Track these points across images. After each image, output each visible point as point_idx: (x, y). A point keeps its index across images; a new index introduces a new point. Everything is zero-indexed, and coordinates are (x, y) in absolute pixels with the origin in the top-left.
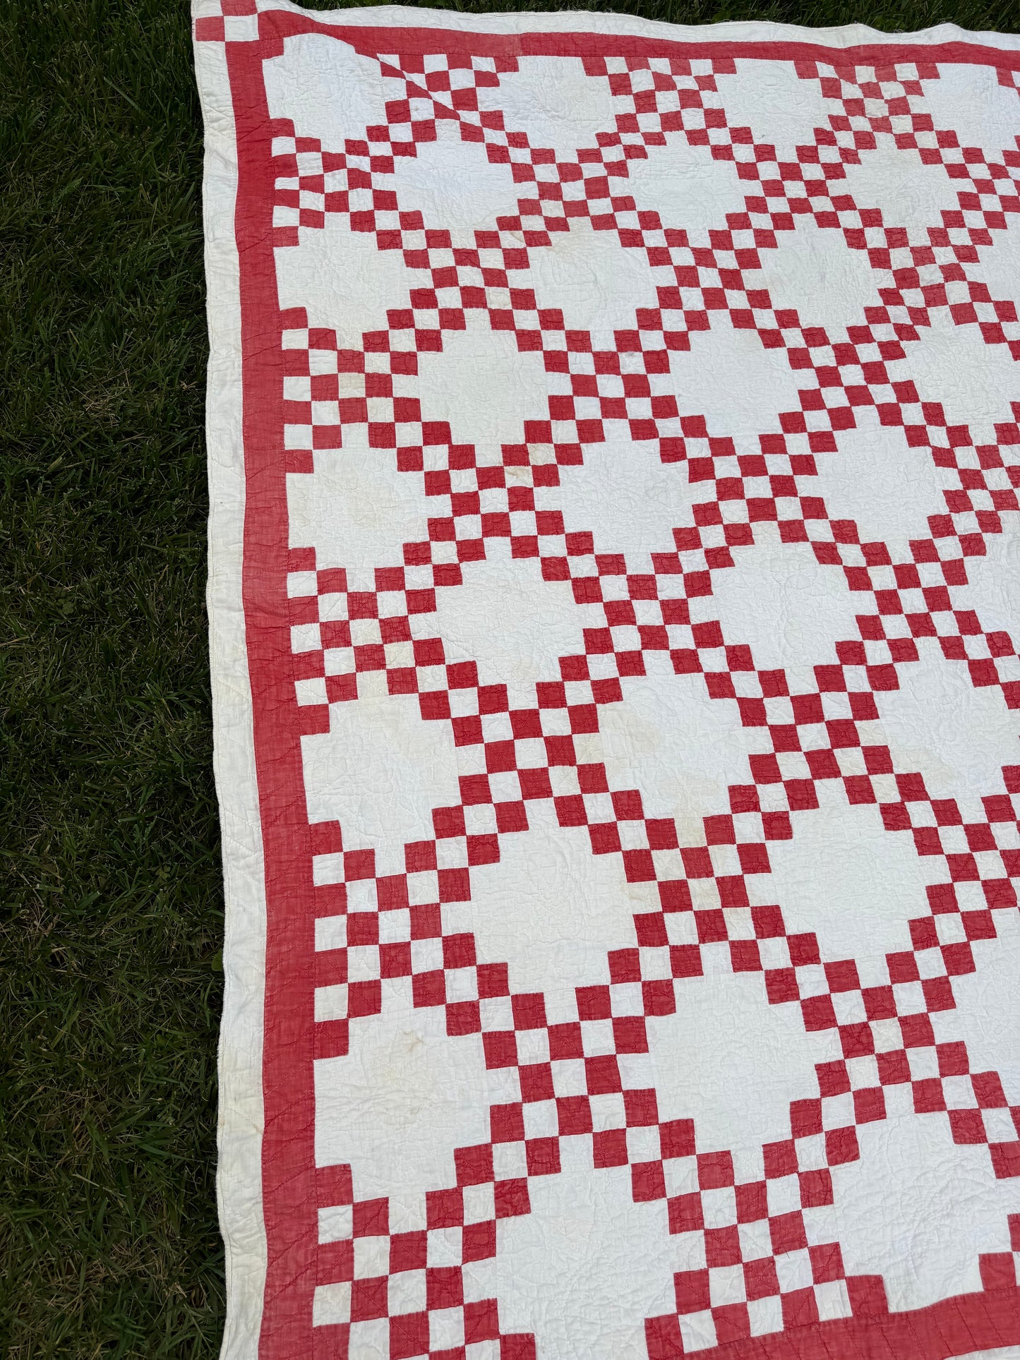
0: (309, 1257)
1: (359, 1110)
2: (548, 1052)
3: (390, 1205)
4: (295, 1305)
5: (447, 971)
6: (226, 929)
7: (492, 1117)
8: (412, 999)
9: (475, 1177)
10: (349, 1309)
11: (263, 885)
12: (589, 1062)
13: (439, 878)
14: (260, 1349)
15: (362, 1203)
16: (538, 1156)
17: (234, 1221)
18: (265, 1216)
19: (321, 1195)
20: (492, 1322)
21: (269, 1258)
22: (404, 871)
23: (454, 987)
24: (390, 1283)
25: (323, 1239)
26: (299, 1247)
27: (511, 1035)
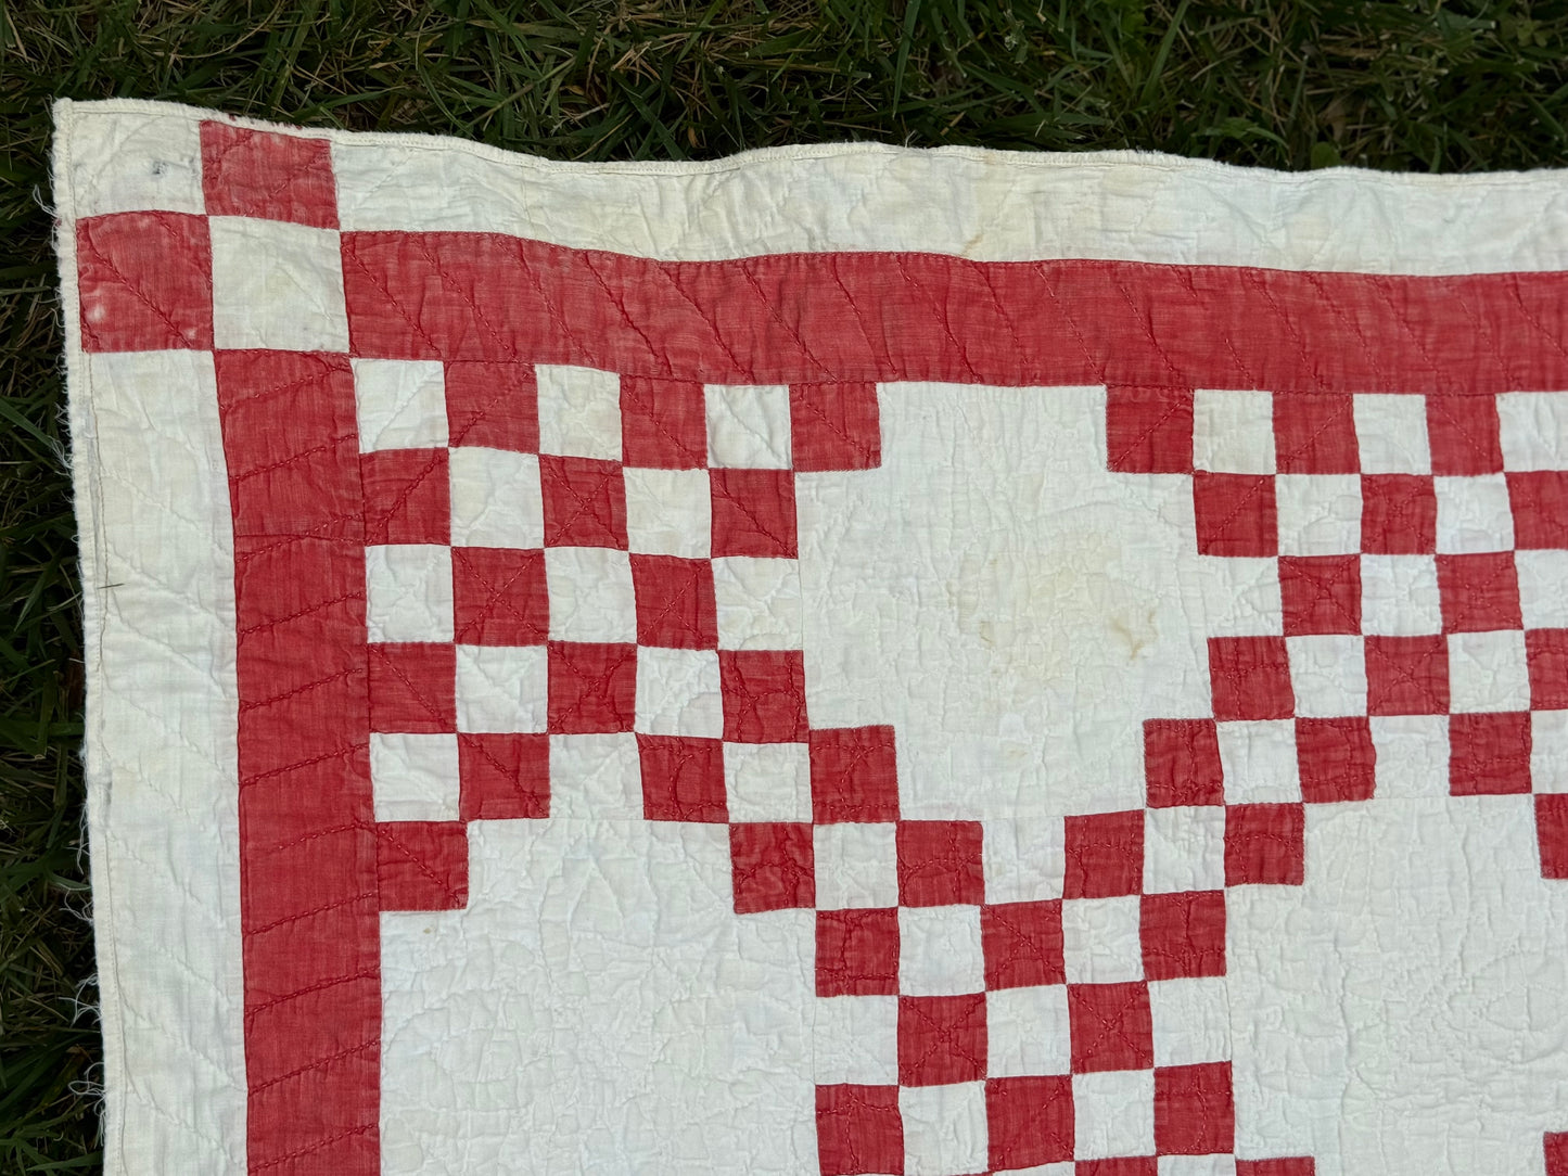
0: (679, 361)
1: (994, 493)
2: (1088, 980)
3: (780, 560)
4: (583, 323)
5: (1289, 725)
6: (1407, 177)
7: (954, 824)
8: (1230, 634)
9: (830, 776)
10: (568, 453)
11: (1507, 267)
12: (1061, 1087)
13: (1511, 715)
14: (494, 237)
15: (792, 491)
16: (861, 940)
17: (773, 180)
18: (778, 258)
19: (821, 393)
20: (500, 803)
21: (680, 265)
22: (1529, 623)
23: (1258, 743)
24: (612, 553)
25: (713, 394)
26: (703, 336)
27: (1133, 885)
